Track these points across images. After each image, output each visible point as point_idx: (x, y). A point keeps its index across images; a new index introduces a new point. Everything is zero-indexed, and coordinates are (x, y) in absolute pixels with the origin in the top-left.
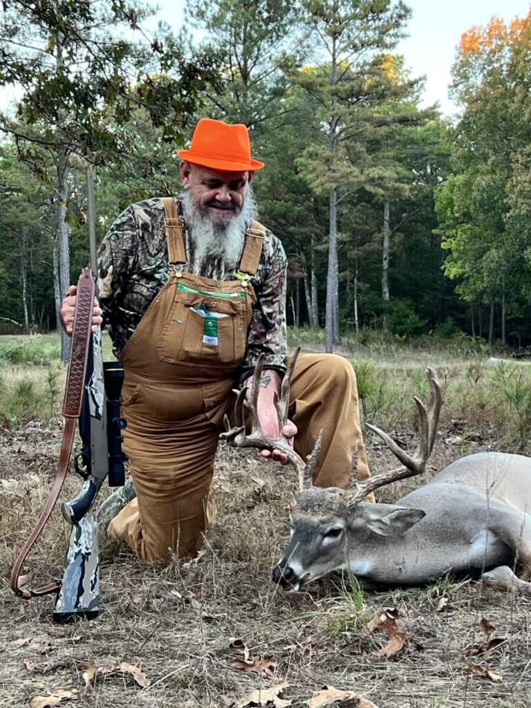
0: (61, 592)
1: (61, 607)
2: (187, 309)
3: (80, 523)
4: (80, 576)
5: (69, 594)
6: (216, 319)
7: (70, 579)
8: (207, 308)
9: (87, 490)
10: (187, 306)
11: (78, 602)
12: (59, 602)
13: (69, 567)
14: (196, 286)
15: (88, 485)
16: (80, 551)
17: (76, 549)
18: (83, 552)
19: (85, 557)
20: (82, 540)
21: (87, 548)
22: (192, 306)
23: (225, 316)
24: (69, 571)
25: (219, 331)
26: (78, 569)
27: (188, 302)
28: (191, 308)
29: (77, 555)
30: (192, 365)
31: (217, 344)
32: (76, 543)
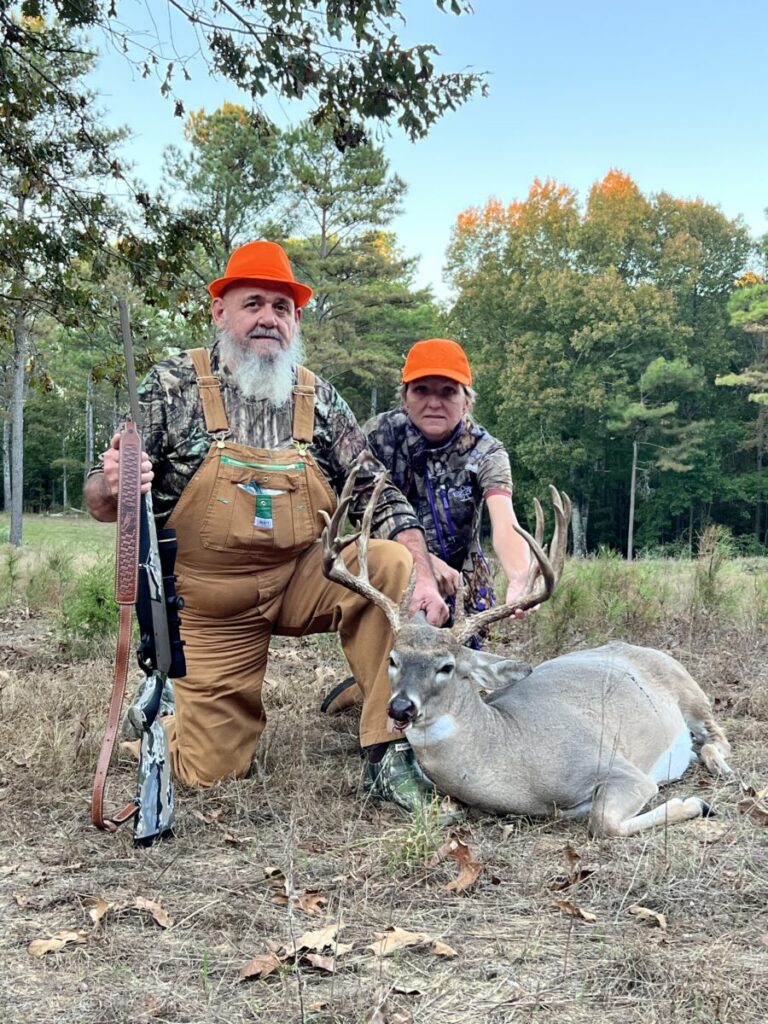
0: (141, 813)
1: (142, 830)
2: (234, 486)
3: (152, 728)
4: (157, 791)
5: (149, 814)
6: (270, 497)
7: (147, 796)
8: (258, 485)
9: (154, 687)
10: (234, 483)
11: (158, 822)
12: (140, 826)
13: (145, 782)
14: (244, 458)
15: (155, 681)
16: (154, 761)
17: (151, 760)
18: (157, 762)
19: (160, 767)
20: (155, 748)
21: (161, 757)
22: (240, 483)
23: (280, 492)
24: (146, 787)
25: (273, 511)
26: (155, 782)
27: (235, 479)
28: (240, 485)
29: (152, 766)
30: (243, 551)
31: (271, 527)
32: (150, 752)
